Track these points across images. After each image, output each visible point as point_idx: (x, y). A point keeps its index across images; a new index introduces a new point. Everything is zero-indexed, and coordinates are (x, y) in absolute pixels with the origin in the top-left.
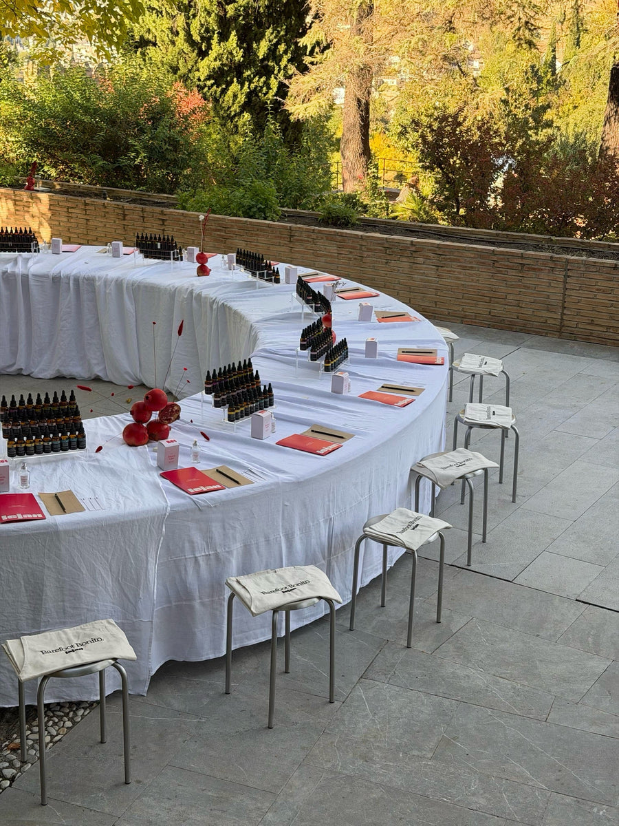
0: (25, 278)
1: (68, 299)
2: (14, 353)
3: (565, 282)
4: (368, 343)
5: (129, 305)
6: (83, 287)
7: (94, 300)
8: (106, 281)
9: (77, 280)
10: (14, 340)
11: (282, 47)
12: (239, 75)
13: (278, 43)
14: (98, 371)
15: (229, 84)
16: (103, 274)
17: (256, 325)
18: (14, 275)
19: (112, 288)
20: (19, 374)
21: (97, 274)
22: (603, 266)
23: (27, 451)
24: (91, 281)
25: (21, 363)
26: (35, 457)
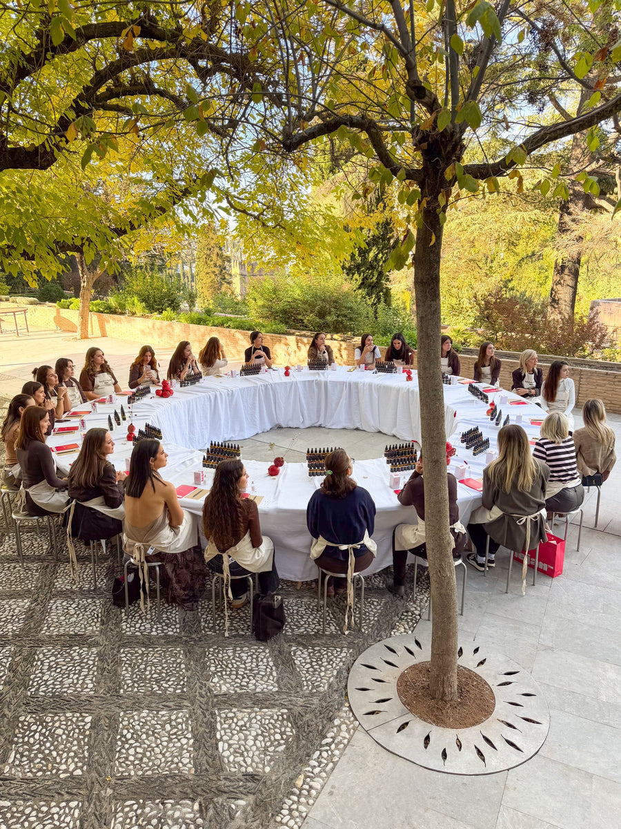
0: (326, 383)
1: (345, 392)
2: (318, 417)
3: (580, 381)
4: (517, 417)
5: (375, 395)
6: (353, 387)
7: (358, 393)
8: (364, 384)
9: (350, 384)
10: (319, 411)
11: (380, 255)
12: (358, 269)
13: (378, 254)
14: (358, 425)
15: (353, 274)
16: (362, 380)
17: (450, 406)
18: (321, 381)
19: (367, 387)
20: (320, 426)
21: (359, 380)
22: (600, 373)
23: (398, 470)
24: (356, 384)
25: (321, 422)
26: (401, 472)
